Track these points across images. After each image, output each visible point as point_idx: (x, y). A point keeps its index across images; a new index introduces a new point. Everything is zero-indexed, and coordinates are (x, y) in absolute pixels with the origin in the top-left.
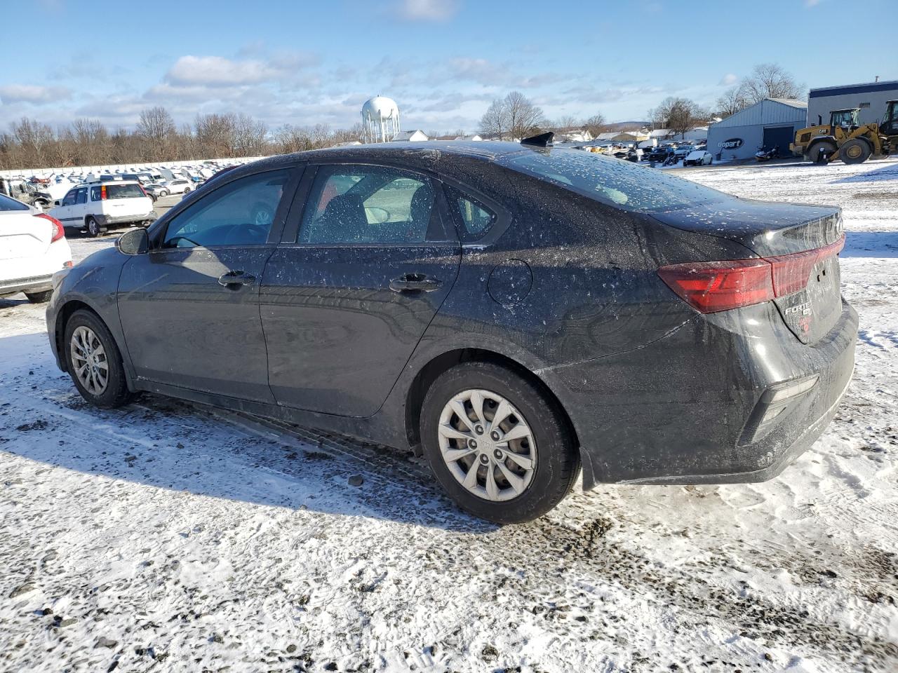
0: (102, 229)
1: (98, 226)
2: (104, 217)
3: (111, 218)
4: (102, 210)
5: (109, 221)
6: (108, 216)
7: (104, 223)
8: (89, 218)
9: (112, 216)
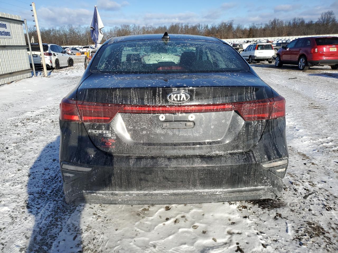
0: (253, 61)
1: (252, 60)
2: (254, 56)
3: (257, 57)
4: (254, 54)
5: (256, 58)
6: (256, 56)
7: (254, 59)
8: (250, 56)
9: (257, 56)
